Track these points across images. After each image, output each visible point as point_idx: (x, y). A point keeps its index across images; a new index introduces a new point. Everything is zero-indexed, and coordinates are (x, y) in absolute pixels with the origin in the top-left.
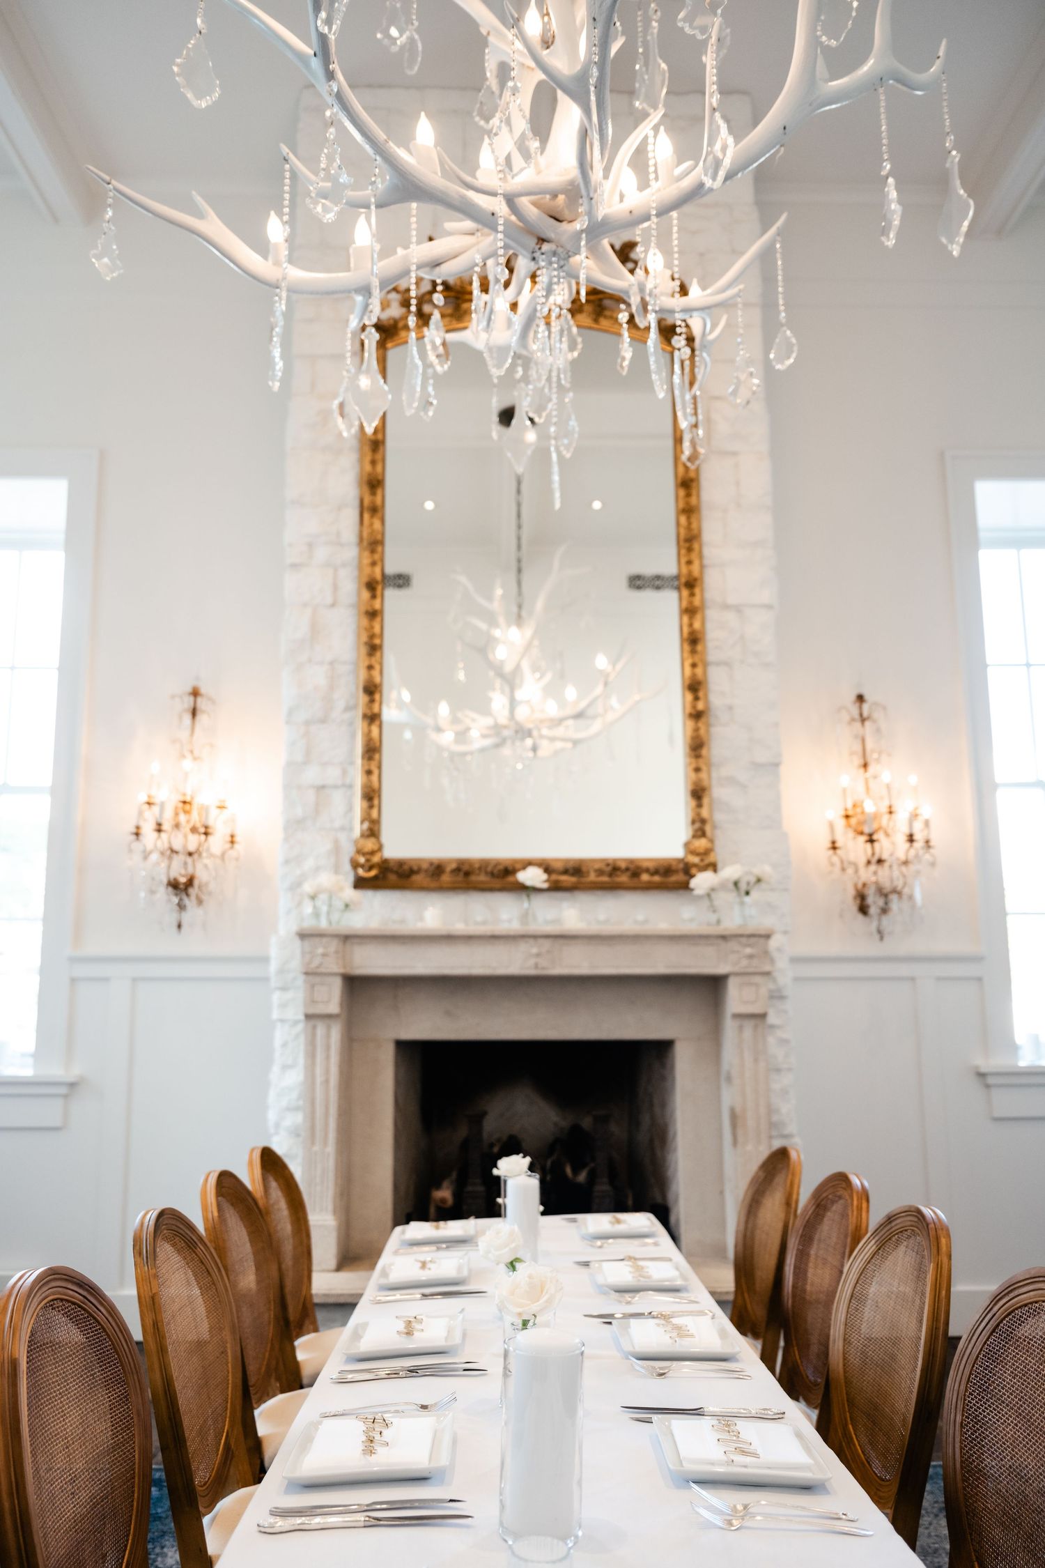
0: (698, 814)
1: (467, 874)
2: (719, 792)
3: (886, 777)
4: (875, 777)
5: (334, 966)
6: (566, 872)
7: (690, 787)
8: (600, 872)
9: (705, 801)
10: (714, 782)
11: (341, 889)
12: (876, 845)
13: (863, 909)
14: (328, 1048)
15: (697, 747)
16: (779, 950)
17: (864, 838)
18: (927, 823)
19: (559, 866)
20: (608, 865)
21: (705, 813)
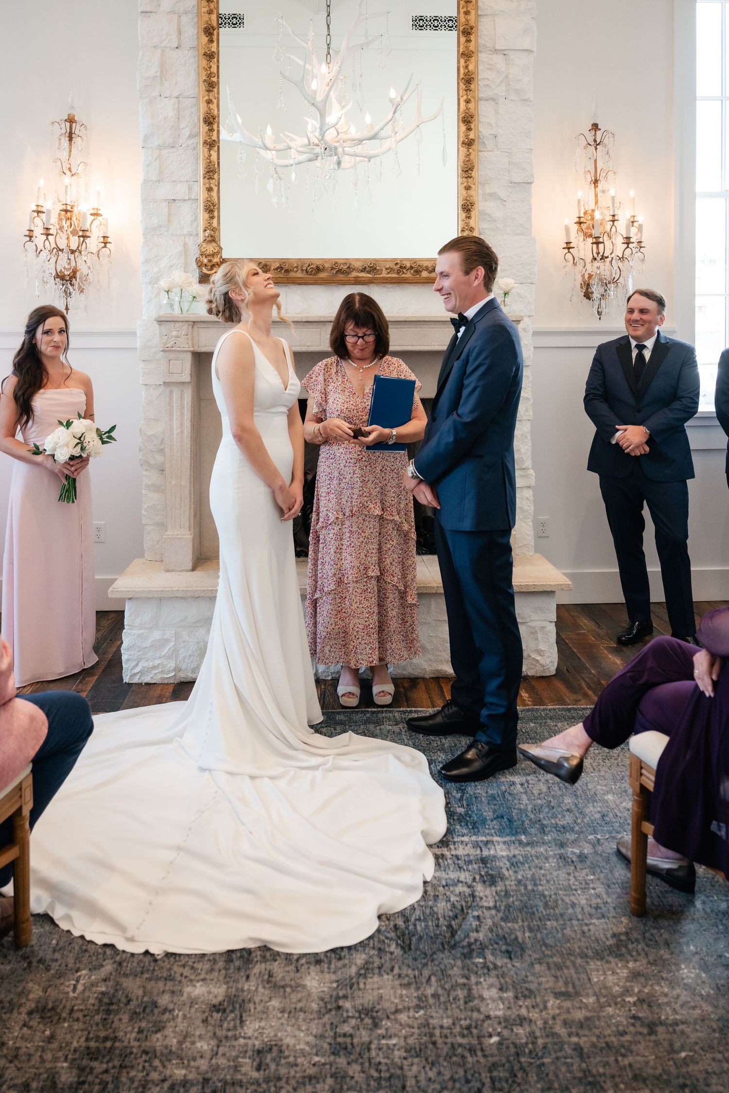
0: (467, 224)
1: (287, 271)
2: (482, 205)
3: (612, 192)
4: (603, 192)
5: (185, 345)
6: (364, 270)
7: (461, 203)
8: (390, 271)
9: (473, 214)
10: (480, 198)
11: (190, 284)
12: (601, 246)
13: (588, 295)
14: (182, 407)
15: (467, 170)
16: (524, 330)
17: (590, 240)
18: (640, 228)
19: (358, 265)
20: (397, 264)
21: (472, 223)
